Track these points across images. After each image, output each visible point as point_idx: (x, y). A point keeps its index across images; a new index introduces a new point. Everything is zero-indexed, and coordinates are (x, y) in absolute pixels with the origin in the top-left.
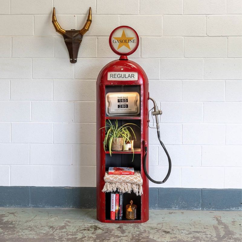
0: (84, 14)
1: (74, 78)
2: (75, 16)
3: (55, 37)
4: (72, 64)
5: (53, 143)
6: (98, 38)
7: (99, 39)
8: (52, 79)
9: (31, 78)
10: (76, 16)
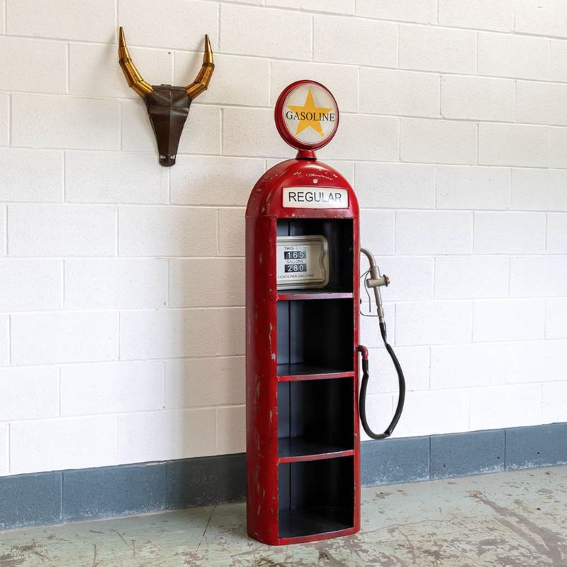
0: (192, 51)
1: (168, 203)
2: (169, 53)
3: (122, 100)
4: (164, 168)
5: (117, 359)
6: (222, 109)
7: (225, 112)
8: (116, 203)
9: (63, 201)
10: (173, 54)
